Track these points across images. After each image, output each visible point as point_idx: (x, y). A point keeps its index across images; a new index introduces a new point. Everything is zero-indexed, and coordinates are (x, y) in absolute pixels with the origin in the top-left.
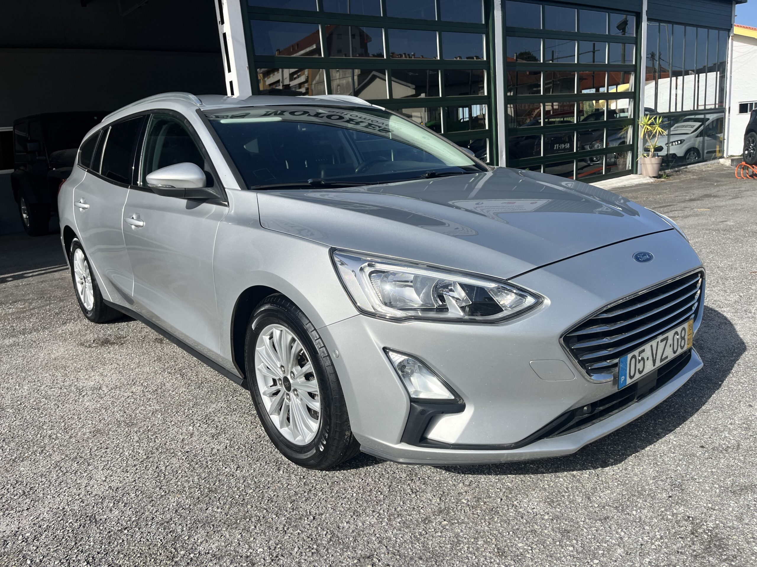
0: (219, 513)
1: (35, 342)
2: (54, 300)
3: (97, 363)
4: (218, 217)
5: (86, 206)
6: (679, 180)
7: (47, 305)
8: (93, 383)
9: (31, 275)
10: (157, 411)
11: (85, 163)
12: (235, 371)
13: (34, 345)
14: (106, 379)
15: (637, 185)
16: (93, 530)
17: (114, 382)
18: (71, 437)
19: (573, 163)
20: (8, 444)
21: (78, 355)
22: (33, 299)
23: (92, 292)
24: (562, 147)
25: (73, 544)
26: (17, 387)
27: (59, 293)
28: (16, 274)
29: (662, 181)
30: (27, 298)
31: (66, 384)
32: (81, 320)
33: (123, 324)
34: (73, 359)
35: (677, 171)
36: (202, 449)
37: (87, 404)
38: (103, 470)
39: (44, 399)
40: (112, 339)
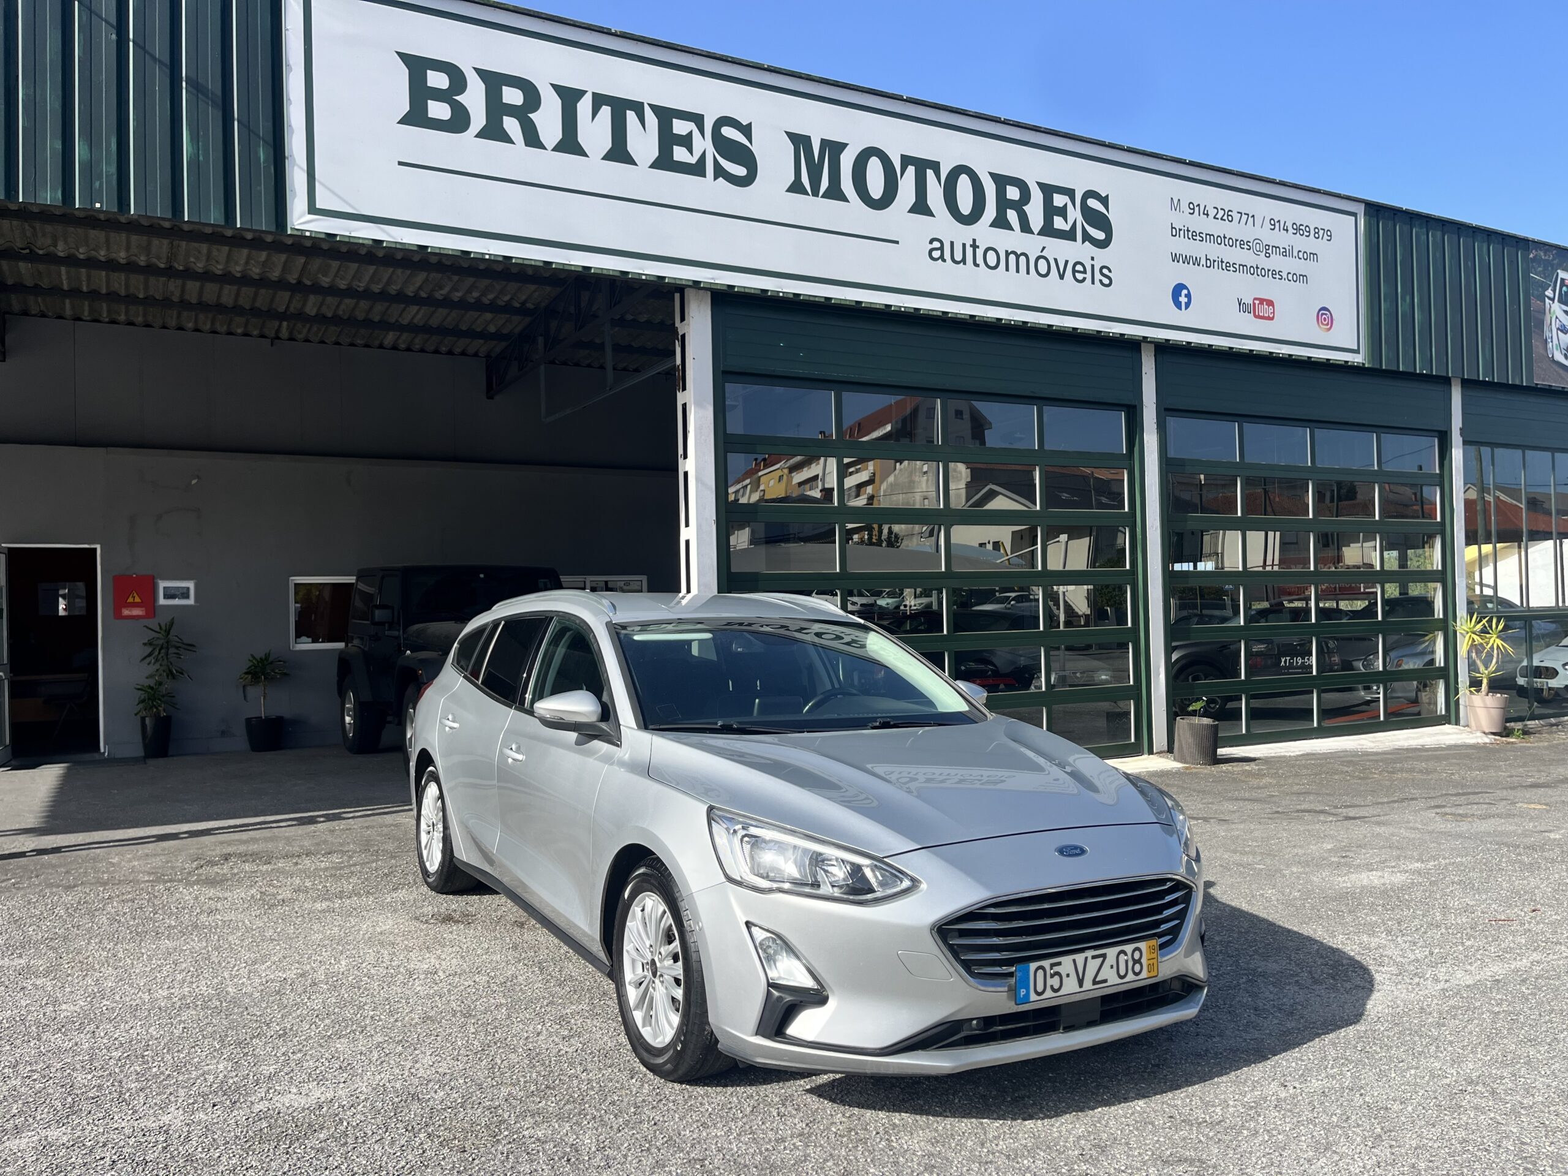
0: (552, 1107)
1: (355, 909)
2: (383, 856)
3: (434, 943)
4: (607, 759)
5: (456, 725)
6: (1546, 744)
7: (373, 862)
8: (427, 966)
9: (351, 815)
10: (501, 1005)
11: (461, 662)
12: (602, 955)
13: (355, 913)
14: (444, 963)
15: (1450, 747)
16: (415, 1106)
17: (453, 968)
18: (396, 1021)
19: (1313, 693)
20: (322, 1020)
21: (410, 932)
22: (355, 852)
23: (441, 845)
24: (1297, 663)
25: (392, 1114)
26: (333, 961)
27: (390, 847)
28: (331, 812)
29: (1509, 743)
30: (346, 849)
31: (394, 964)
32: (417, 887)
33: (474, 897)
34: (404, 935)
35: (1552, 725)
36: (547, 1049)
37: (418, 988)
38: (431, 1055)
39: (366, 978)
40: (456, 916)
